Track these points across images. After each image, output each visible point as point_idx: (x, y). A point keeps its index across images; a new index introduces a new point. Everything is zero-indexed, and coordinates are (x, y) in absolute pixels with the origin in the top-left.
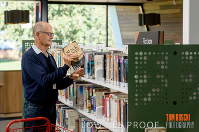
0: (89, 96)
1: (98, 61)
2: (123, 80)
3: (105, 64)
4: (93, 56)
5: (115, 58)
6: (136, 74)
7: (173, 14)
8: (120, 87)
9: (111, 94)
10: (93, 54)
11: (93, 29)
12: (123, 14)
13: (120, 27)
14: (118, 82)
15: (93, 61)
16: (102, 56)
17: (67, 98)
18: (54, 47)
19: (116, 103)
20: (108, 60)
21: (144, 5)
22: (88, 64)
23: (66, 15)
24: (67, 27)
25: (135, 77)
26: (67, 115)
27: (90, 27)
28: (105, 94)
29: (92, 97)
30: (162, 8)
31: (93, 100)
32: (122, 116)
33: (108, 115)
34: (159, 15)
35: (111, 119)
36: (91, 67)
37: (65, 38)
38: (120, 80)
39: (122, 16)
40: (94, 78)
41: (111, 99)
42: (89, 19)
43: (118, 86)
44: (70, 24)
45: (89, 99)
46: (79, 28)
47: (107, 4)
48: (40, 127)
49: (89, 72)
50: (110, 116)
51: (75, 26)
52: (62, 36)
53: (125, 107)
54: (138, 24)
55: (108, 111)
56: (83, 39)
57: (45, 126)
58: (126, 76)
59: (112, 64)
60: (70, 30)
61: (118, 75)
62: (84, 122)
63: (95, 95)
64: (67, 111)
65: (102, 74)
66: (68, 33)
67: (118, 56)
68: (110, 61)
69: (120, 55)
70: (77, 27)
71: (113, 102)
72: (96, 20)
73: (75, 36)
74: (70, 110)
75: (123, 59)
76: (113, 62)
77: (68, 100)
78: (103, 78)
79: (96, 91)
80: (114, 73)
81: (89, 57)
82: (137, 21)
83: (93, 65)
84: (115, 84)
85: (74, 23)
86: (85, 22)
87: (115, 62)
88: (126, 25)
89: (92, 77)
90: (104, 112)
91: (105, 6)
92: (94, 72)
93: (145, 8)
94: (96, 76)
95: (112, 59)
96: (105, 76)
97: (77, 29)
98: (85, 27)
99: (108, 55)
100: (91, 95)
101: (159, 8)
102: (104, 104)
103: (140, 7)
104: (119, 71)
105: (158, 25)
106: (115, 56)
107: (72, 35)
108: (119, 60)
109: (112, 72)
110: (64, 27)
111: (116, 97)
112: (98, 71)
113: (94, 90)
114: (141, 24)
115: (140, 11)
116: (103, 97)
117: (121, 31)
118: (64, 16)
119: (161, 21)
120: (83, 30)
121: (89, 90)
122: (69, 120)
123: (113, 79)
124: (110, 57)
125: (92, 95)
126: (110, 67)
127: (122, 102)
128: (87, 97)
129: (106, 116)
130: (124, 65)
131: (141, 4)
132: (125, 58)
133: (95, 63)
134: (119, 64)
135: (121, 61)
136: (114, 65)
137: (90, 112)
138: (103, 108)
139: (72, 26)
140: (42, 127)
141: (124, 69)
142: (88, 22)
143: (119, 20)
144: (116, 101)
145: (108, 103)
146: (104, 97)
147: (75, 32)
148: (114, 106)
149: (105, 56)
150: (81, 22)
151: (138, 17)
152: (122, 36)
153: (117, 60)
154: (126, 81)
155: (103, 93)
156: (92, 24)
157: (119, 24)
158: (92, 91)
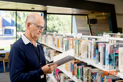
7: (102, 19)
10: (115, 46)
11: (61, 26)
13: (77, 25)
15: (117, 54)
22: (110, 56)
24: (51, 25)
27: (60, 25)
30: (97, 16)
34: (96, 19)
36: (115, 60)
39: (78, 20)
40: (118, 71)
42: (60, 22)
49: (110, 63)
51: (54, 25)
72: (62, 22)
83: (117, 58)
85: (54, 24)
86: (58, 23)
88: (79, 24)
93: (89, 17)
98: (58, 25)
101: (95, 16)
103: (86, 16)
105: (96, 24)
115: (86, 18)
117: (77, 27)
118: (50, 21)
119: (98, 22)
131: (87, 15)
133: (119, 56)
139: (53, 25)
142: (60, 23)
143: (76, 22)
152: (77, 29)
156: (61, 24)
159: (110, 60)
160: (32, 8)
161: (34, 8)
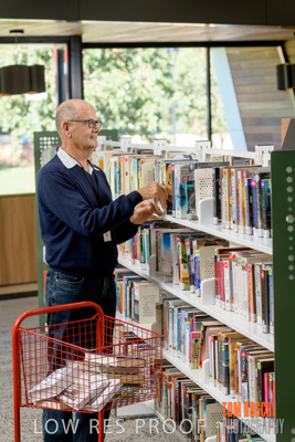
0: (184, 256)
1: (202, 181)
2: (260, 224)
3: (217, 187)
4: (191, 171)
5: (239, 177)
6: (288, 213)
8: (252, 240)
9: (233, 253)
10: (192, 167)
11: (177, 95)
12: (243, 64)
13: (237, 93)
14: (248, 228)
15: (191, 182)
16: (211, 171)
17: (135, 257)
19: (245, 272)
20: (224, 181)
21: (287, 45)
22: (182, 189)
23: (118, 67)
24: (121, 93)
25: (287, 219)
26: (137, 294)
27: (170, 92)
28: (221, 251)
29: (192, 258)
31: (192, 264)
32: (259, 299)
33: (227, 297)
35: (235, 305)
36: (188, 195)
37: (118, 118)
38: (252, 224)
39: (241, 69)
40: (195, 219)
41: (234, 263)
42: (167, 75)
43: (249, 237)
44: (127, 87)
45: (184, 261)
46: (148, 96)
47: (209, 45)
48: (82, 323)
49: (182, 204)
50: (232, 298)
51: (138, 92)
52: (110, 113)
53: (265, 281)
54: (275, 86)
55: (227, 288)
56: (156, 118)
57: (94, 321)
58: (264, 215)
59: (234, 189)
60: (129, 99)
61: (247, 214)
62: (176, 309)
63: (197, 253)
64: (136, 285)
65: (212, 209)
66: (125, 108)
67: (247, 172)
68: (230, 181)
69: (251, 171)
70: (141, 93)
71: (237, 269)
72: (182, 76)
73: (138, 113)
74: (143, 283)
75: (257, 178)
76: (237, 185)
77: (138, 261)
78: (215, 219)
79: (199, 244)
80: (238, 207)
81: (182, 172)
82: (274, 79)
83: (191, 191)
84: (241, 231)
85: (136, 84)
86: (159, 82)
87: (240, 185)
88: (248, 89)
89: (189, 216)
90: (218, 289)
91: (204, 50)
92: (194, 206)
93: (290, 51)
94: (199, 215)
95: (233, 178)
96: (218, 214)
97: (143, 98)
98: (158, 92)
99: (224, 170)
100: (188, 252)
102: (218, 273)
103: (279, 49)
104: (251, 205)
106: (239, 173)
107: (132, 110)
108: (249, 181)
109: (234, 206)
110: (113, 94)
111: (245, 260)
112: (203, 204)
113: (195, 243)
114: (281, 87)
115: (278, 56)
116: (216, 257)
117: (238, 101)
118: (114, 70)
120: (156, 100)
121: (183, 242)
122: (141, 305)
123: (237, 222)
124: (230, 174)
125: (192, 253)
126: (230, 195)
127: (257, 269)
128: (181, 257)
129: (223, 299)
130: (261, 192)
131: (281, 43)
132: (263, 176)
133: (197, 186)
134: (250, 188)
135: (253, 184)
136: (237, 191)
137: (187, 289)
138: (216, 282)
139: (132, 91)
140: (88, 322)
141: (260, 200)
142: (167, 81)
143: (234, 78)
144: (244, 268)
145: (226, 271)
146: (218, 259)
147: (138, 105)
148: (239, 278)
149: (217, 171)
150: (150, 83)
151: (275, 71)
152: (240, 111)
153: (246, 180)
154: (265, 226)
155: (216, 249)
156: (175, 87)
157: (235, 86)
158: (191, 245)
159: (183, 198)
160: (12, 31)
161: (22, 31)
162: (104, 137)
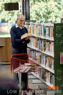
1: (47, 30)
3: (49, 31)
5: (52, 28)
6: (57, 34)
10: (45, 27)
15: (45, 30)
17: (36, 47)
18: (32, 24)
19: (53, 46)
20: (50, 29)
25: (56, 35)
26: (36, 55)
33: (50, 51)
37: (43, 17)
44: (46, 7)
45: (44, 46)
48: (24, 58)
50: (51, 51)
52: (40, 16)
55: (50, 49)
56: (55, 17)
57: (27, 58)
60: (46, 11)
62: (43, 56)
64: (36, 53)
66: (45, 14)
70: (50, 9)
73: (49, 16)
79: (47, 42)
80: (52, 34)
83: (45, 32)
89: (45, 36)
96: (49, 36)
97: (51, 11)
99: (50, 27)
100: (45, 44)
107: (47, 15)
110: (41, 9)
111: (53, 43)
113: (46, 42)
116: (49, 44)
121: (44, 42)
122: (37, 57)
123: (52, 37)
125: (46, 44)
136: (52, 31)
137: (45, 51)
140: (25, 58)
144: (52, 45)
145: (50, 46)
147: (49, 13)
155: (49, 42)
162: (32, 22)
